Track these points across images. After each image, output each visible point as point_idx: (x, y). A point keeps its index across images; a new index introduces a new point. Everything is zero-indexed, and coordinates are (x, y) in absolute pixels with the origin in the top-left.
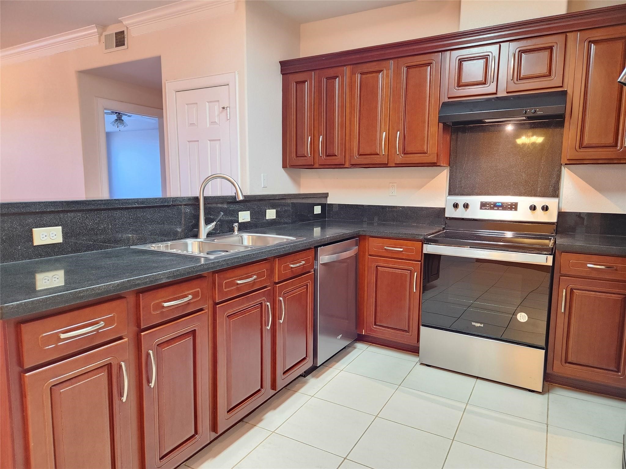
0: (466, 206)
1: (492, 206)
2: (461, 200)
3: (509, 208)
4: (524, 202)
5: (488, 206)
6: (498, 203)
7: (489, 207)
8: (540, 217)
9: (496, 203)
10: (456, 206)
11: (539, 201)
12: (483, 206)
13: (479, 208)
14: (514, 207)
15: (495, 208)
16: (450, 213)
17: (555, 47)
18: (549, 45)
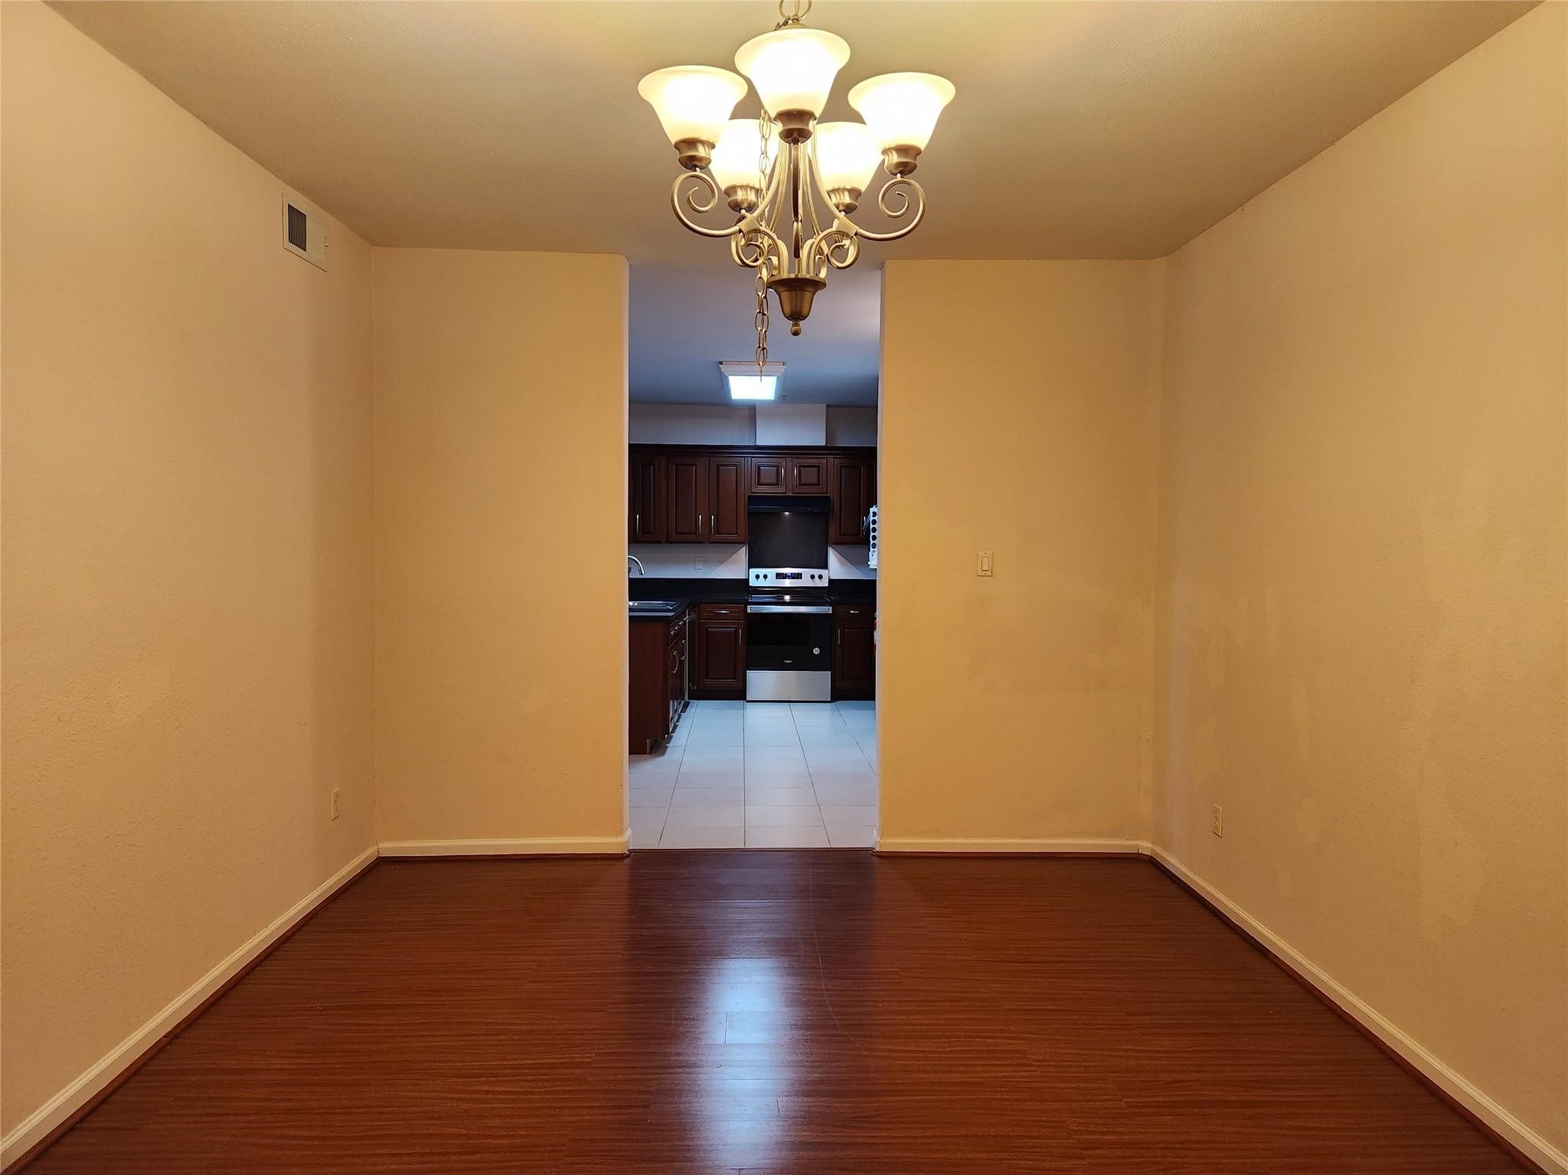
0: (765, 577)
1: (783, 576)
2: (762, 571)
3: (796, 577)
4: (806, 572)
6: (788, 574)
8: (818, 583)
10: (757, 577)
11: (816, 572)
12: (779, 576)
13: (775, 578)
14: (799, 576)
15: (786, 578)
16: (753, 583)
17: (821, 467)
18: (817, 465)
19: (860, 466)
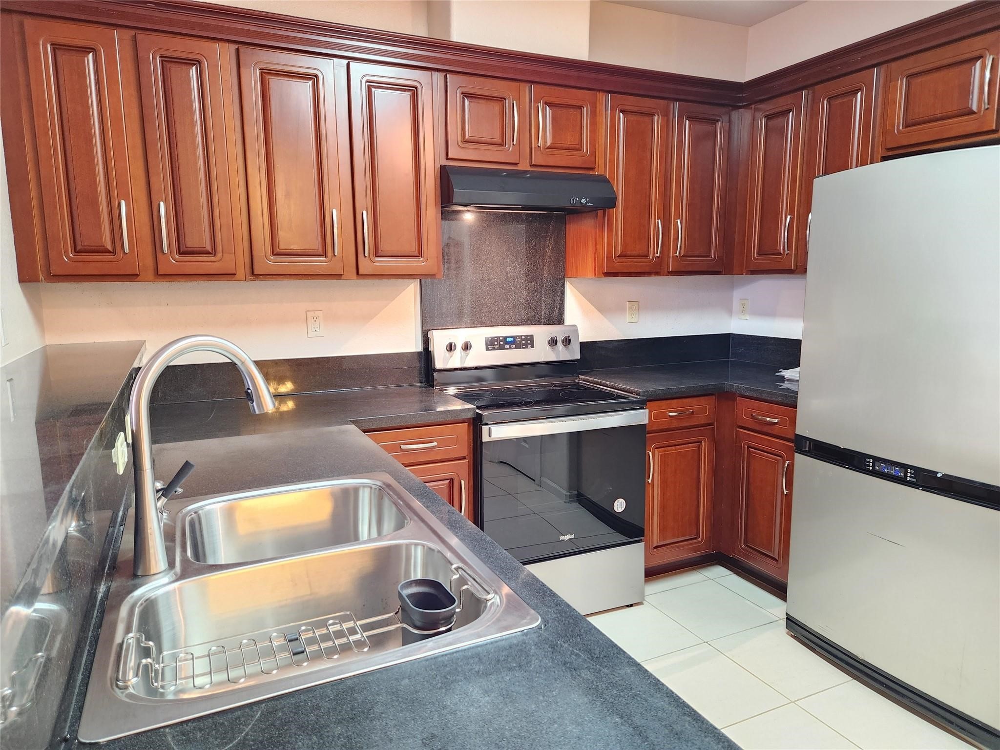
0: (467, 347)
1: (501, 343)
3: (523, 344)
5: (496, 343)
6: (509, 337)
7: (498, 345)
8: (561, 353)
9: (505, 338)
10: (451, 348)
13: (485, 349)
14: (529, 342)
15: (507, 346)
17: (585, 109)
18: (579, 103)
19: (652, 114)
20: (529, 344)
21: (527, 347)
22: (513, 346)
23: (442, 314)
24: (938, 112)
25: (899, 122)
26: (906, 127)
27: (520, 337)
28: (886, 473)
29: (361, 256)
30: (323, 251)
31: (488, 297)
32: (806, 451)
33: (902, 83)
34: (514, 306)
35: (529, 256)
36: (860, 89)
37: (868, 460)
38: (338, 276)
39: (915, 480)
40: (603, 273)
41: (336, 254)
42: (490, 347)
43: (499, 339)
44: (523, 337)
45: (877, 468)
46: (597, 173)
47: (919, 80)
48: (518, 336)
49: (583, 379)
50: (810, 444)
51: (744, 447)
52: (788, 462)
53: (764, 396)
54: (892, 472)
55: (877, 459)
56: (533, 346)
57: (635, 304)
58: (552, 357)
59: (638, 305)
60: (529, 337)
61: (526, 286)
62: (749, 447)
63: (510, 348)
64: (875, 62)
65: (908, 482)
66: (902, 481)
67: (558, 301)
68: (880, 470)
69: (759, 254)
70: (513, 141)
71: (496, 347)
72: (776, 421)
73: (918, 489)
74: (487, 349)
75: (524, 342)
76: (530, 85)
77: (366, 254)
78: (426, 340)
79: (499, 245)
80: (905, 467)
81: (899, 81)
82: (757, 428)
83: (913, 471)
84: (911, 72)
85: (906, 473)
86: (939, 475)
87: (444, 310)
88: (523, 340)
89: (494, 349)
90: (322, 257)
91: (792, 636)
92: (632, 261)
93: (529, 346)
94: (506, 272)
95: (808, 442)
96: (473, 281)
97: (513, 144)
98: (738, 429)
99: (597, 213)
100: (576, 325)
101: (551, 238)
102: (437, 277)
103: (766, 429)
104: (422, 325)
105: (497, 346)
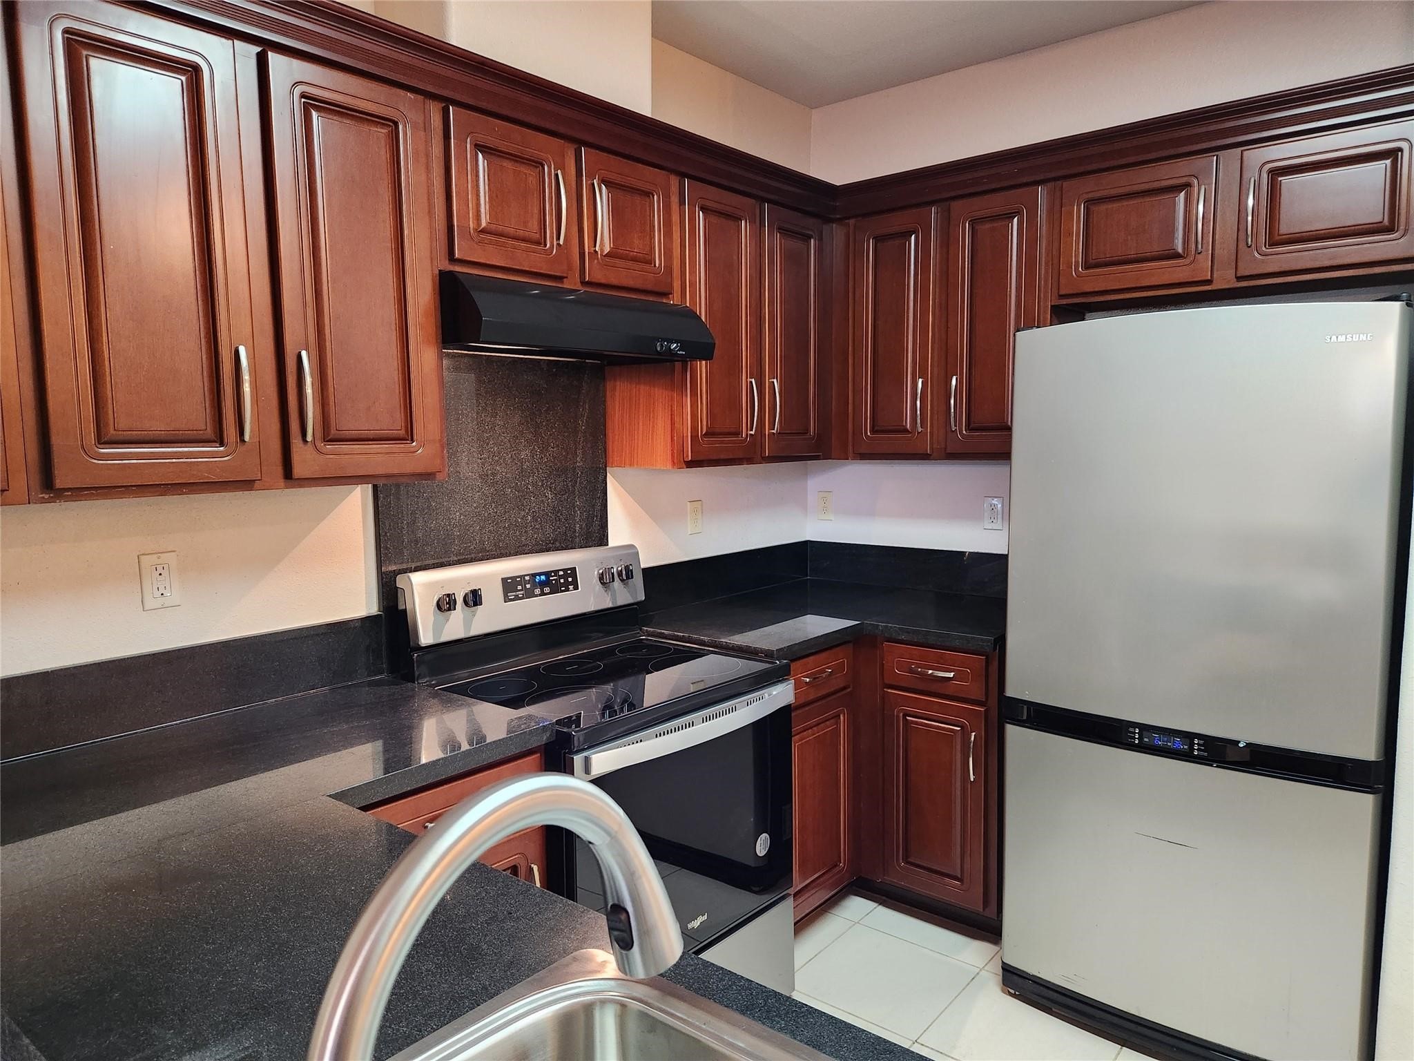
3: (562, 585)
5: (519, 588)
7: (523, 589)
8: (619, 594)
14: (570, 579)
17: (655, 196)
18: (647, 187)
19: (737, 218)
20: (571, 584)
21: (567, 590)
22: (547, 590)
23: (417, 542)
24: (1132, 253)
25: (1078, 262)
26: (1087, 268)
27: (556, 572)
28: (1161, 747)
29: (296, 441)
30: (215, 433)
31: (493, 505)
32: (1024, 721)
33: (1079, 210)
34: (535, 519)
35: (554, 433)
36: (1018, 213)
37: (1131, 730)
38: (247, 485)
39: (1206, 754)
40: (685, 462)
41: (247, 438)
42: (512, 597)
43: (524, 578)
44: (561, 573)
45: (1146, 740)
46: (672, 302)
47: (1103, 207)
48: (552, 571)
49: (646, 634)
50: (1029, 709)
51: (898, 716)
52: (974, 734)
53: (931, 640)
54: (1169, 744)
55: (1144, 728)
56: (576, 588)
57: (698, 505)
58: (606, 602)
59: (702, 505)
60: (569, 572)
61: (551, 483)
62: (905, 715)
63: (543, 594)
64: (1038, 178)
65: (1196, 757)
66: (1187, 756)
67: (598, 507)
68: (1151, 743)
69: (873, 431)
70: (558, 238)
71: (520, 594)
72: (951, 675)
73: (1212, 766)
74: (507, 599)
75: (562, 581)
76: (576, 146)
77: (309, 438)
78: (389, 592)
79: (507, 414)
80: (1189, 736)
81: (1075, 207)
82: (921, 686)
83: (1202, 742)
84: (1090, 196)
85: (1192, 745)
86: (1241, 745)
87: (420, 535)
88: (561, 577)
89: (517, 598)
90: (214, 444)
91: (1010, 994)
92: (722, 442)
93: (571, 587)
94: (521, 461)
95: (1025, 707)
96: (467, 479)
97: (558, 244)
98: (885, 690)
99: (674, 366)
100: (633, 545)
101: (584, 403)
102: (439, 477)
103: (934, 687)
104: (379, 564)
105: (522, 592)
